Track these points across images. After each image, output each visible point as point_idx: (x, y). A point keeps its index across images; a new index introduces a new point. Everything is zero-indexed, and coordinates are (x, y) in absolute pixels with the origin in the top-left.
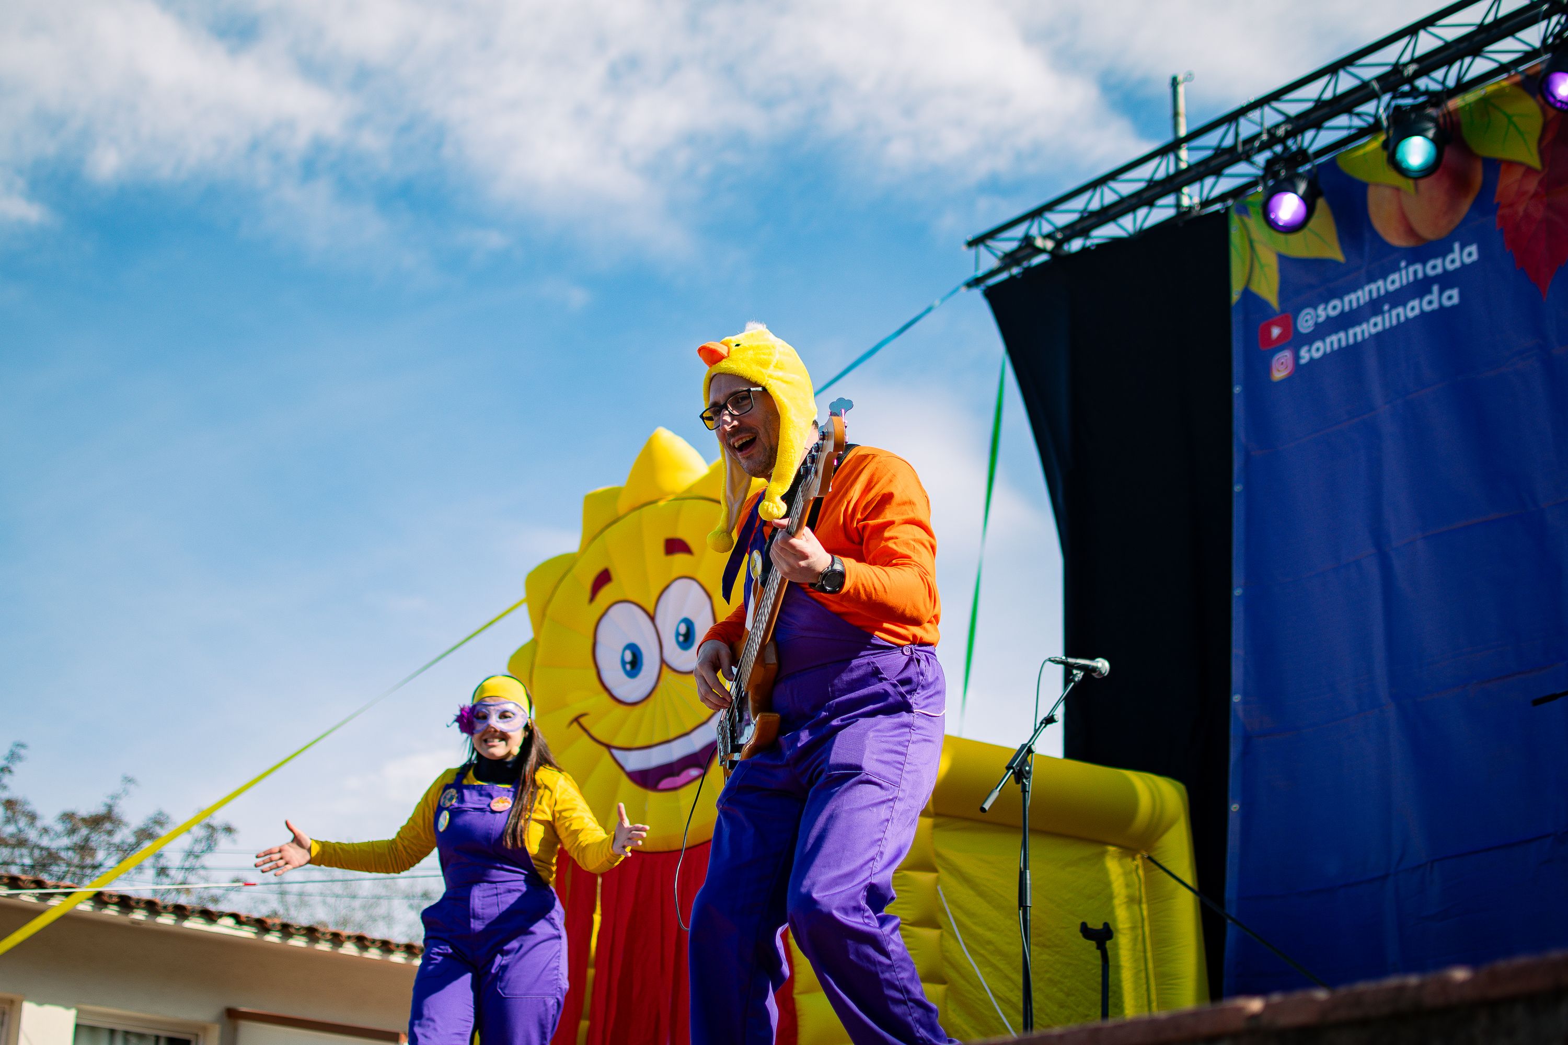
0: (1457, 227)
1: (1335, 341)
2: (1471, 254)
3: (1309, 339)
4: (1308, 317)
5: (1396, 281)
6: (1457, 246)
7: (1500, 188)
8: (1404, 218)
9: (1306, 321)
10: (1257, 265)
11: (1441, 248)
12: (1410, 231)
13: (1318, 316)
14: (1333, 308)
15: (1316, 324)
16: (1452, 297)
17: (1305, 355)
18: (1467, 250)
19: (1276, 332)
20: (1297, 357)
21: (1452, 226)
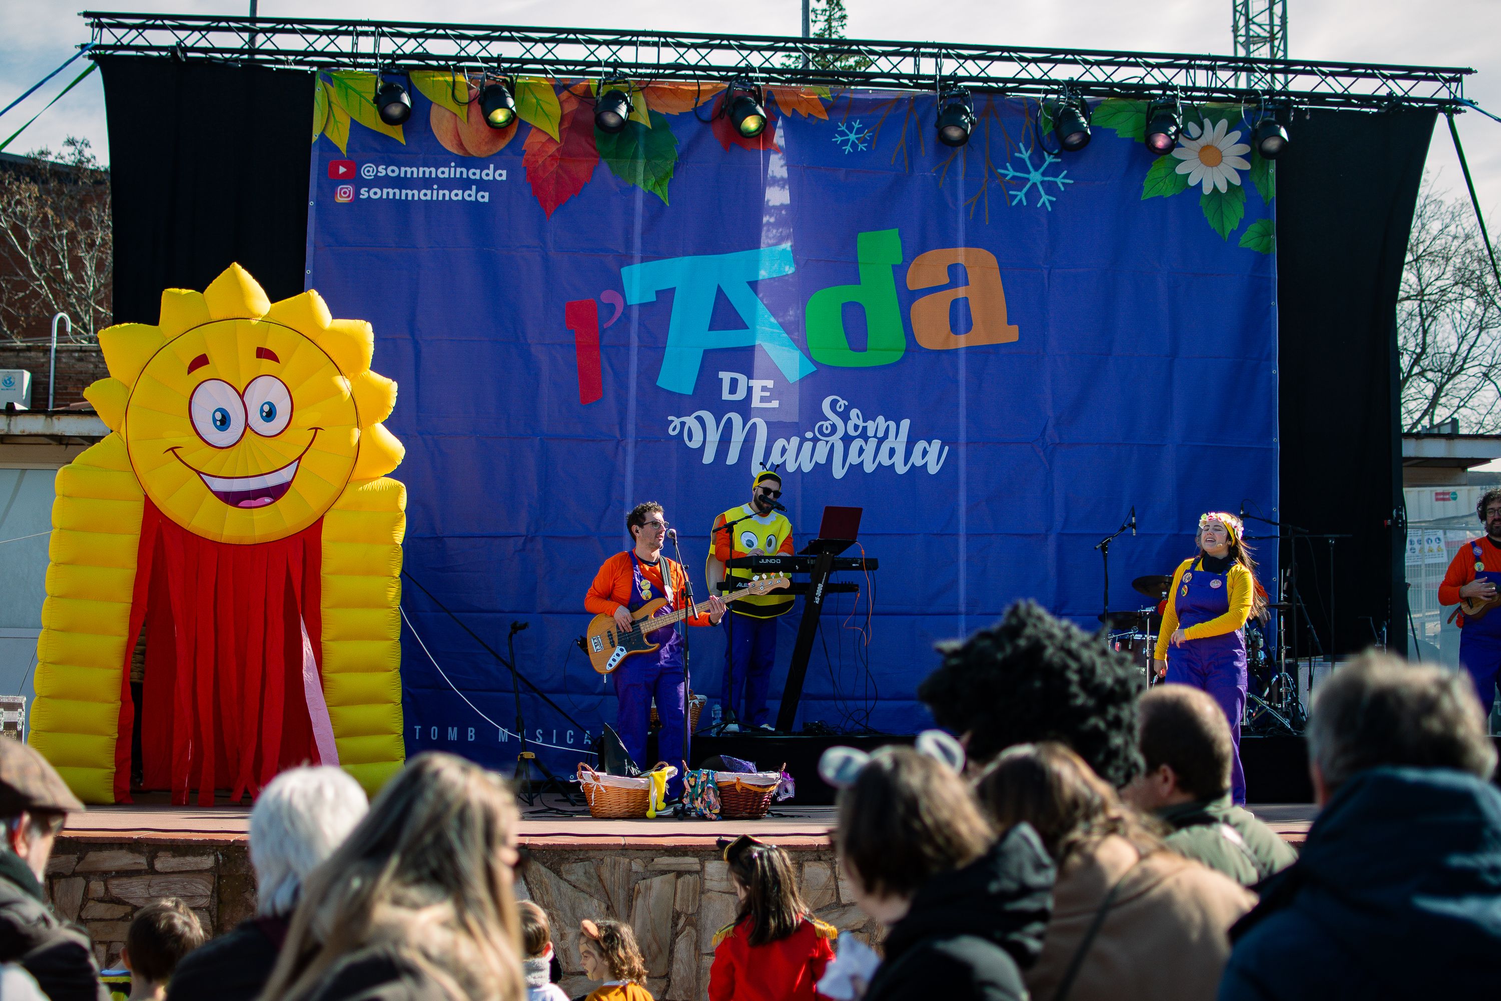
0: (494, 155)
1: (390, 193)
2: (502, 175)
3: (370, 184)
4: (371, 170)
5: (444, 173)
6: (492, 166)
7: (527, 141)
8: (457, 135)
9: (368, 171)
10: (332, 120)
11: (482, 164)
12: (461, 145)
13: (378, 171)
14: (393, 171)
15: (376, 175)
16: (484, 197)
17: (364, 193)
18: (499, 172)
19: (342, 170)
20: (357, 193)
21: (491, 153)
